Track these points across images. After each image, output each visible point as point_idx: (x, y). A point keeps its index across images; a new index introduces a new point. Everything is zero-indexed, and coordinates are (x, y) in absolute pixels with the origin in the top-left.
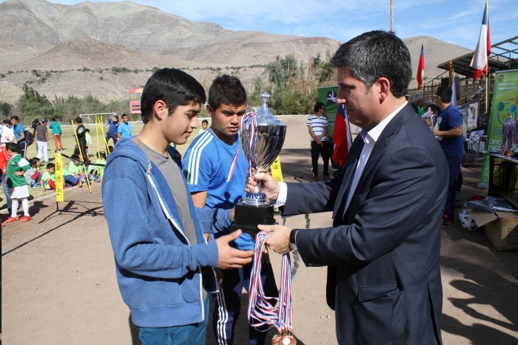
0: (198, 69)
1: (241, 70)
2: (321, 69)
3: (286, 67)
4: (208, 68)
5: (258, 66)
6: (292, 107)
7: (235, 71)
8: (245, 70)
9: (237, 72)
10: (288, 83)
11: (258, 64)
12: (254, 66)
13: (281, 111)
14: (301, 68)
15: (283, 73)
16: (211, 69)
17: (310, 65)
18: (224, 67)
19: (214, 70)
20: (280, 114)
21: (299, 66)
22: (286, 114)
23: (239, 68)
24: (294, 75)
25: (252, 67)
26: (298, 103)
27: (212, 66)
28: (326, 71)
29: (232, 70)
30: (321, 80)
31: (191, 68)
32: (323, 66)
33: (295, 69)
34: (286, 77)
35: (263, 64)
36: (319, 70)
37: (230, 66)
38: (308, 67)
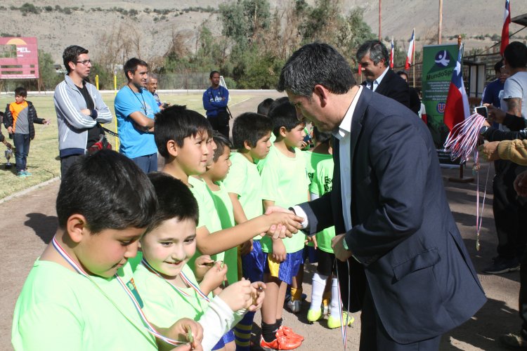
0: (99, 10)
1: (169, 16)
2: (306, 18)
3: (252, 13)
4: (115, 10)
5: (197, 9)
6: (262, 77)
7: (161, 16)
8: (176, 15)
9: (163, 18)
10: (254, 39)
11: (197, 6)
12: (191, 9)
13: (244, 84)
14: (275, 15)
15: (245, 22)
16: (120, 10)
17: (290, 11)
18: (143, 9)
19: (126, 13)
20: (242, 88)
21: (272, 12)
22: (251, 87)
23: (166, 12)
24: (264, 26)
25: (187, 11)
26: (271, 70)
27: (122, 7)
28: (315, 21)
29: (155, 15)
30: (306, 36)
31: (87, 9)
32: (310, 13)
33: (265, 17)
34: (252, 29)
35: (206, 7)
36: (304, 20)
37: (151, 8)
38: (285, 15)
